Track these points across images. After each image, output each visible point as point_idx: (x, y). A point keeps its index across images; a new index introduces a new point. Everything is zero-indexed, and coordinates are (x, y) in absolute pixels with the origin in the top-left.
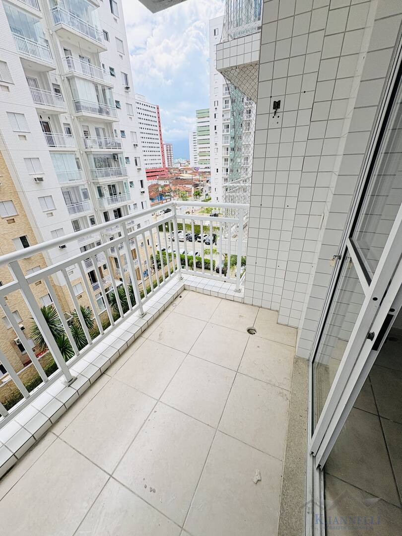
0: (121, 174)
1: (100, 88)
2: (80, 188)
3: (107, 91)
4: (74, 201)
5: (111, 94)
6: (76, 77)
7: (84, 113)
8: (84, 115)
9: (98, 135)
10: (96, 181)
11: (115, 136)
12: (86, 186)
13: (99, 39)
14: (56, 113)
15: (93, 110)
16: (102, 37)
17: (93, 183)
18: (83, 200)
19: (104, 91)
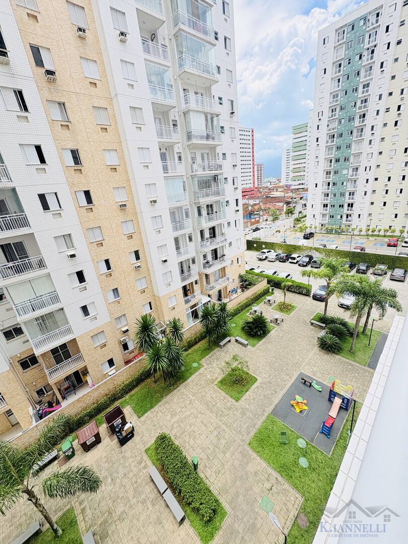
0: (219, 194)
1: (209, 117)
2: (184, 208)
3: (215, 119)
4: (178, 220)
5: (218, 120)
6: (191, 110)
7: (194, 141)
8: (194, 142)
9: (203, 159)
10: (198, 201)
11: (217, 158)
12: (189, 207)
13: (213, 74)
14: (172, 144)
15: (202, 138)
16: (215, 71)
17: (195, 203)
18: (185, 218)
19: (212, 118)
